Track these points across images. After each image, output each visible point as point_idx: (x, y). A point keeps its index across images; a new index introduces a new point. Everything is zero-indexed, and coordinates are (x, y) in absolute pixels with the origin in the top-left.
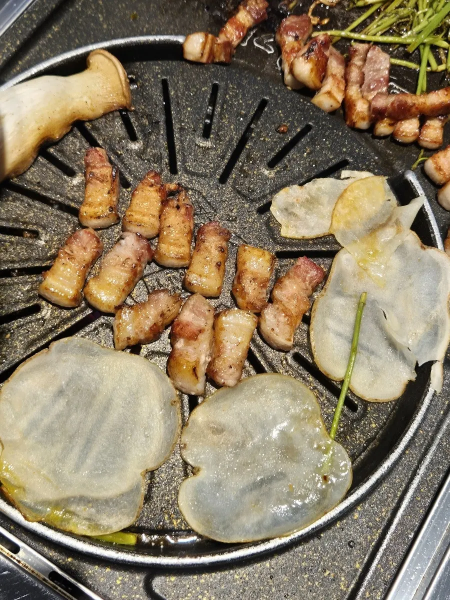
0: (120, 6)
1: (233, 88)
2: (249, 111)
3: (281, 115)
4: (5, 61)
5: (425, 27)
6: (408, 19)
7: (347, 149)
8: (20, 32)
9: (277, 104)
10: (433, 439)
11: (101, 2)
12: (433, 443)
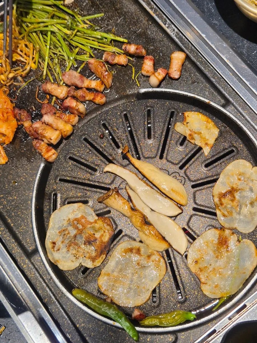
0: (6, 187)
1: (74, 150)
2: (88, 148)
3: (94, 134)
4: (21, 249)
5: (67, 54)
6: (60, 60)
7: (119, 112)
8: (8, 238)
9: (87, 134)
10: (252, 126)
11: (2, 196)
12: (254, 126)
